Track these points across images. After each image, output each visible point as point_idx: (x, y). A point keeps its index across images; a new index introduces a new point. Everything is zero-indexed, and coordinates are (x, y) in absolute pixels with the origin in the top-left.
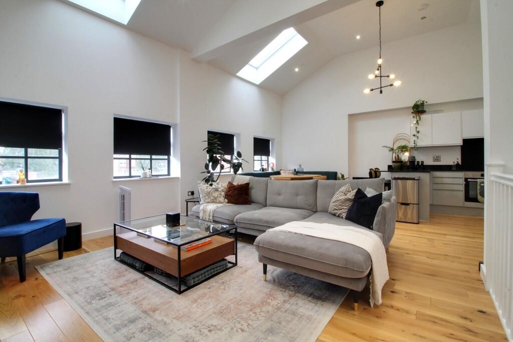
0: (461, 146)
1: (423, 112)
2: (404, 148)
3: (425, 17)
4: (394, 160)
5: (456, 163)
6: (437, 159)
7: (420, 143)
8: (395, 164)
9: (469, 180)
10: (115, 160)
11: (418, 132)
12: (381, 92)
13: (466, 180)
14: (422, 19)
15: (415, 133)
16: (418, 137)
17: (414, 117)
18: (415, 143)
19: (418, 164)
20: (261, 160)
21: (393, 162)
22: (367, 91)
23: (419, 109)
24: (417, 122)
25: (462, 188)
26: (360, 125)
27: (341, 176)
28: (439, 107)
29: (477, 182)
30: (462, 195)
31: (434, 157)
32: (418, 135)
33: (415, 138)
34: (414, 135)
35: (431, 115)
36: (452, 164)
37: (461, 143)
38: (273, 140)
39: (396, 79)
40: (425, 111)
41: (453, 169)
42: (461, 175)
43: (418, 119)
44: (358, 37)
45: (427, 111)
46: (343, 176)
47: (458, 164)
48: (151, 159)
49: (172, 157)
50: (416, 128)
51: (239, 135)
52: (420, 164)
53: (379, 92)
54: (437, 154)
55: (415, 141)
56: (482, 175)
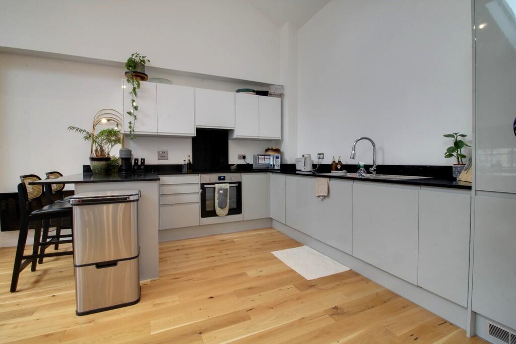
0: (194, 139)
1: (143, 77)
2: (111, 135)
4: (95, 156)
5: (187, 162)
6: (163, 156)
7: (140, 129)
8: (95, 163)
9: (205, 186)
11: (136, 108)
13: (202, 185)
15: (131, 109)
16: (135, 116)
17: (128, 81)
18: (130, 127)
19: (136, 163)
21: (93, 159)
23: (137, 70)
24: (134, 89)
25: (197, 198)
28: (166, 76)
29: (214, 188)
30: (197, 208)
31: (159, 153)
32: (136, 113)
33: (131, 119)
34: (130, 113)
35: (155, 84)
36: (181, 162)
37: (193, 133)
41: (185, 170)
42: (195, 180)
43: (136, 86)
45: (150, 77)
47: (189, 164)
50: (133, 101)
52: (139, 163)
54: (163, 147)
55: (130, 123)
56: (220, 178)
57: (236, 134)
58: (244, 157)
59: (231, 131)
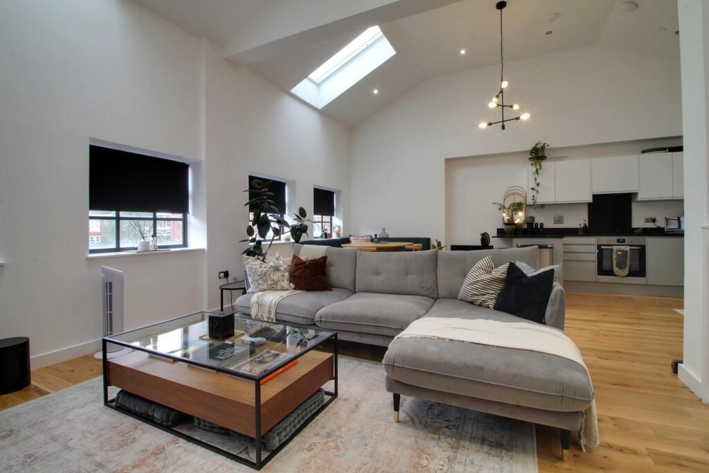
0: (589, 205)
1: (543, 158)
2: (518, 207)
3: (551, 32)
4: (507, 222)
5: (582, 226)
6: (559, 220)
7: (541, 200)
8: (508, 227)
9: (602, 247)
10: (90, 221)
11: (538, 185)
12: (503, 127)
13: (599, 247)
14: (547, 33)
15: (534, 186)
16: (538, 191)
17: (532, 164)
18: (533, 199)
19: (536, 227)
20: (322, 222)
21: (506, 224)
22: (483, 125)
23: (538, 155)
24: (537, 170)
25: (594, 257)
26: (461, 173)
27: (436, 245)
28: (563, 153)
29: (612, 249)
30: (594, 266)
31: (555, 218)
32: (538, 188)
33: (534, 193)
34: (533, 189)
35: (553, 162)
36: (578, 226)
37: (590, 200)
38: (339, 192)
39: (522, 110)
40: (546, 157)
41: (579, 233)
42: (593, 240)
43: (538, 167)
44: (463, 52)
45: (548, 157)
46: (439, 244)
47: (585, 227)
48: (155, 219)
49: (190, 217)
50: (536, 179)
51: (293, 183)
52: (539, 227)
53: (501, 128)
54: (559, 213)
55: (533, 196)
56: (618, 241)
57: (640, 198)
58: (654, 220)
59: (635, 194)
